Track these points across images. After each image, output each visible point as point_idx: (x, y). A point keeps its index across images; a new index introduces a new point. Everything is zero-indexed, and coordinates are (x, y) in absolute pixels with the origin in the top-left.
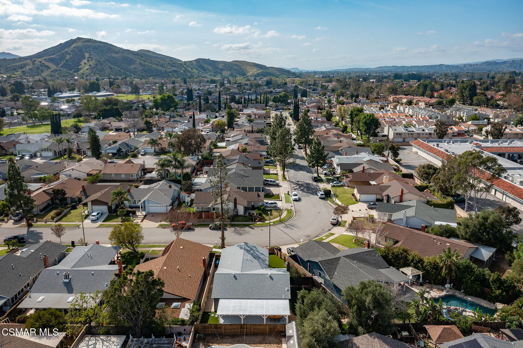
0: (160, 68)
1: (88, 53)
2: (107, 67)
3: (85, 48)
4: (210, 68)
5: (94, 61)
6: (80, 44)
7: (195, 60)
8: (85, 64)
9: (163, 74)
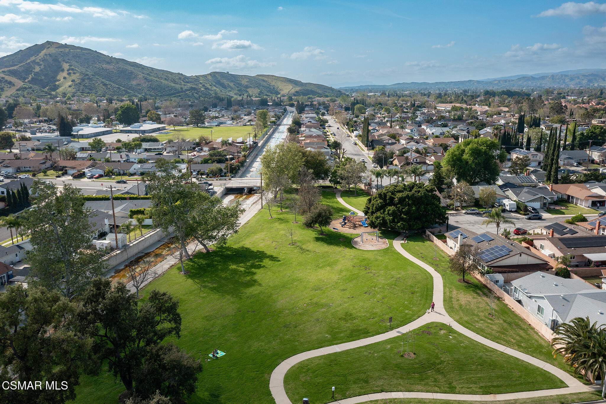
1: (66, 63)
2: (99, 83)
3: (62, 56)
4: (232, 84)
5: (78, 74)
7: (210, 74)
8: (65, 78)
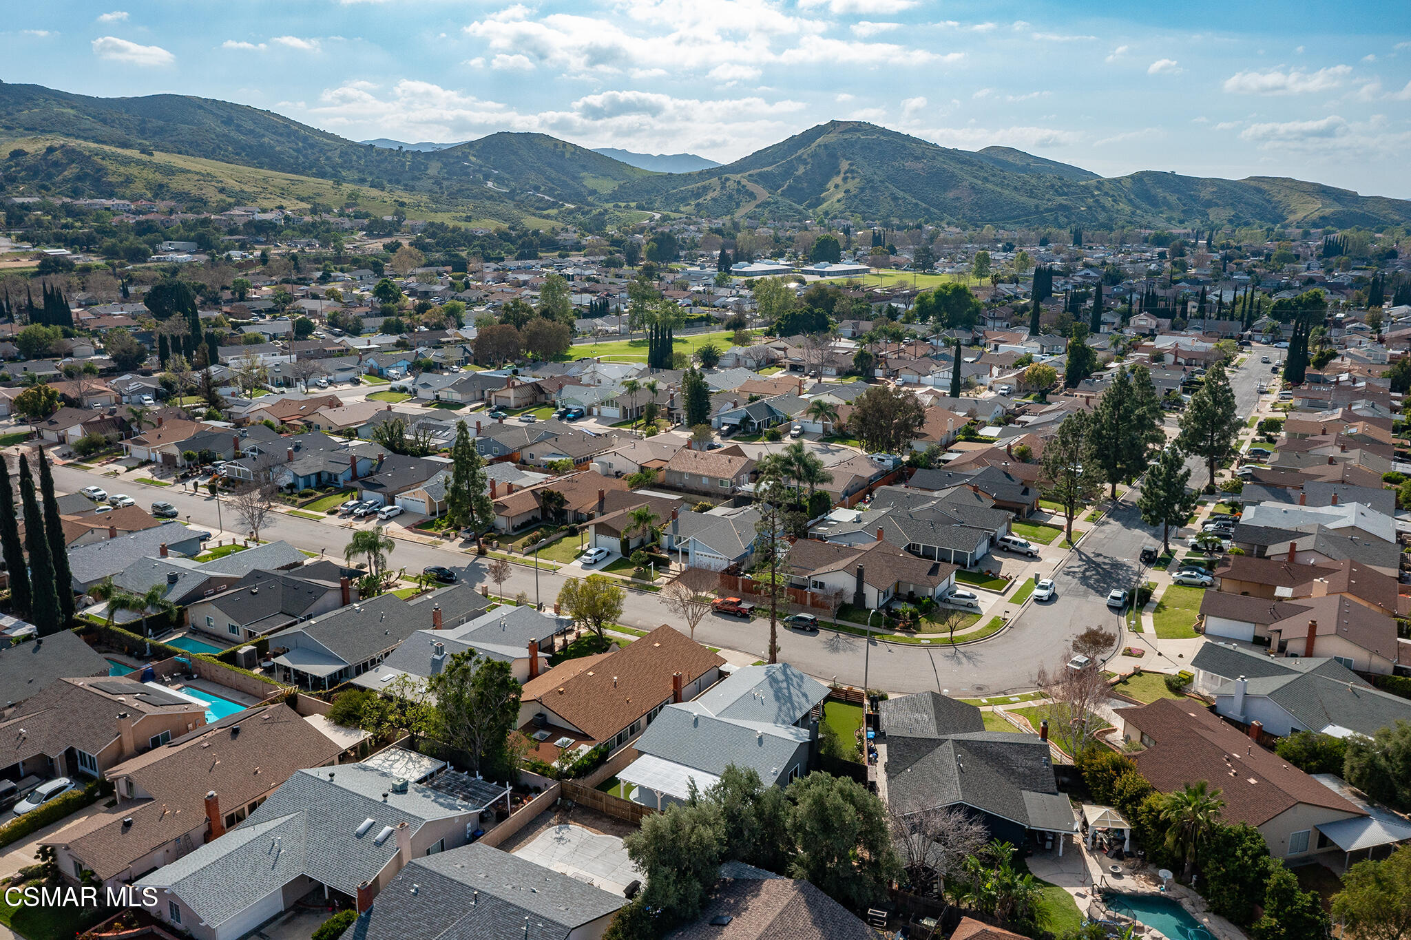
0: (1024, 199)
1: (847, 159)
2: (887, 194)
3: (844, 147)
4: (1172, 198)
5: (857, 180)
6: (832, 138)
7: (1132, 177)
8: (836, 186)
9: (1030, 214)
